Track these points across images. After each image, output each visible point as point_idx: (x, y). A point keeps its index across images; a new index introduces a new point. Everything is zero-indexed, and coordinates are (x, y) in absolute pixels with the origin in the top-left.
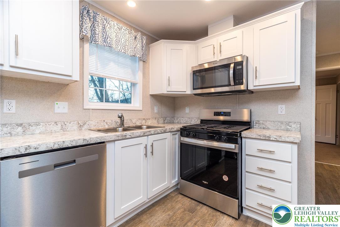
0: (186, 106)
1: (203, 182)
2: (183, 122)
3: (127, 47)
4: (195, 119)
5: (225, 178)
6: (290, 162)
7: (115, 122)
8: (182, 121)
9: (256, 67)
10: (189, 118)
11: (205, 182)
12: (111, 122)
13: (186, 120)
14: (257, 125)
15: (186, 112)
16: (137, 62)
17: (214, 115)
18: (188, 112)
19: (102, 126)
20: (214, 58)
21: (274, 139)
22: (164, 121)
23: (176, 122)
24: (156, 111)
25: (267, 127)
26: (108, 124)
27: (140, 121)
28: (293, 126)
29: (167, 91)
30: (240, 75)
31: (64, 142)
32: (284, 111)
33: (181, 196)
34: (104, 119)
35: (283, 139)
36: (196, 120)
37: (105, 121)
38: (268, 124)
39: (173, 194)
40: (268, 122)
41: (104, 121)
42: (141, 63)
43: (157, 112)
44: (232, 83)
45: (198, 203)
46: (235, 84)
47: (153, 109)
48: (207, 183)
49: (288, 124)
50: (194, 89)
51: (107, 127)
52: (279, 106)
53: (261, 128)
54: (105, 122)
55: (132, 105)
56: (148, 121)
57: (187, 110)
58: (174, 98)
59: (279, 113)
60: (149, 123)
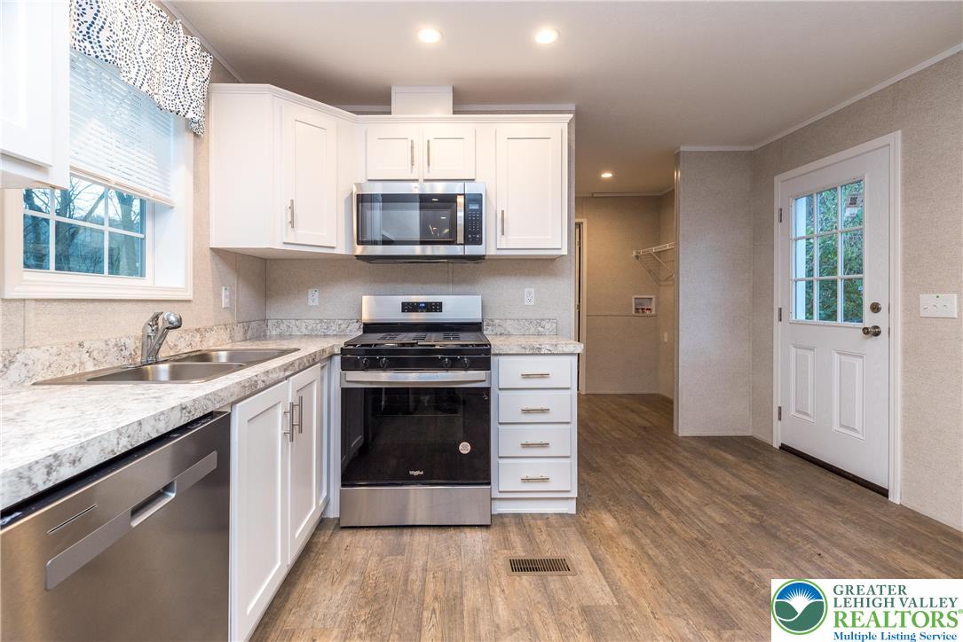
0: (310, 288)
1: (411, 473)
2: (298, 333)
3: (157, 75)
4: (340, 322)
5: (465, 448)
6: (568, 389)
7: (116, 345)
8: (295, 328)
9: (503, 212)
10: (321, 321)
11: (416, 473)
12: (102, 346)
13: (310, 328)
14: (490, 328)
15: (310, 303)
16: (172, 134)
17: (403, 311)
18: (316, 303)
19: (74, 366)
20: (412, 171)
21: (546, 352)
22: (246, 332)
23: (274, 333)
24: (225, 302)
25: (506, 333)
26: (95, 354)
27: (187, 338)
28: (548, 326)
29: (285, 243)
30: (476, 223)
31: (140, 423)
32: (533, 300)
33: (346, 533)
34: (81, 339)
35: (560, 350)
36: (343, 326)
37: (86, 345)
38: (509, 326)
39: (322, 538)
40: (509, 322)
41: (80, 345)
42: (189, 139)
43: (228, 306)
44: (460, 238)
45: (399, 531)
46: (467, 242)
47: (218, 296)
48: (422, 473)
49: (540, 322)
50: (360, 242)
51: (90, 367)
52: (526, 290)
53: (496, 334)
54: (85, 350)
55: (147, 281)
56: (208, 335)
57: (314, 297)
58: (265, 260)
59: (526, 304)
60: (211, 344)
